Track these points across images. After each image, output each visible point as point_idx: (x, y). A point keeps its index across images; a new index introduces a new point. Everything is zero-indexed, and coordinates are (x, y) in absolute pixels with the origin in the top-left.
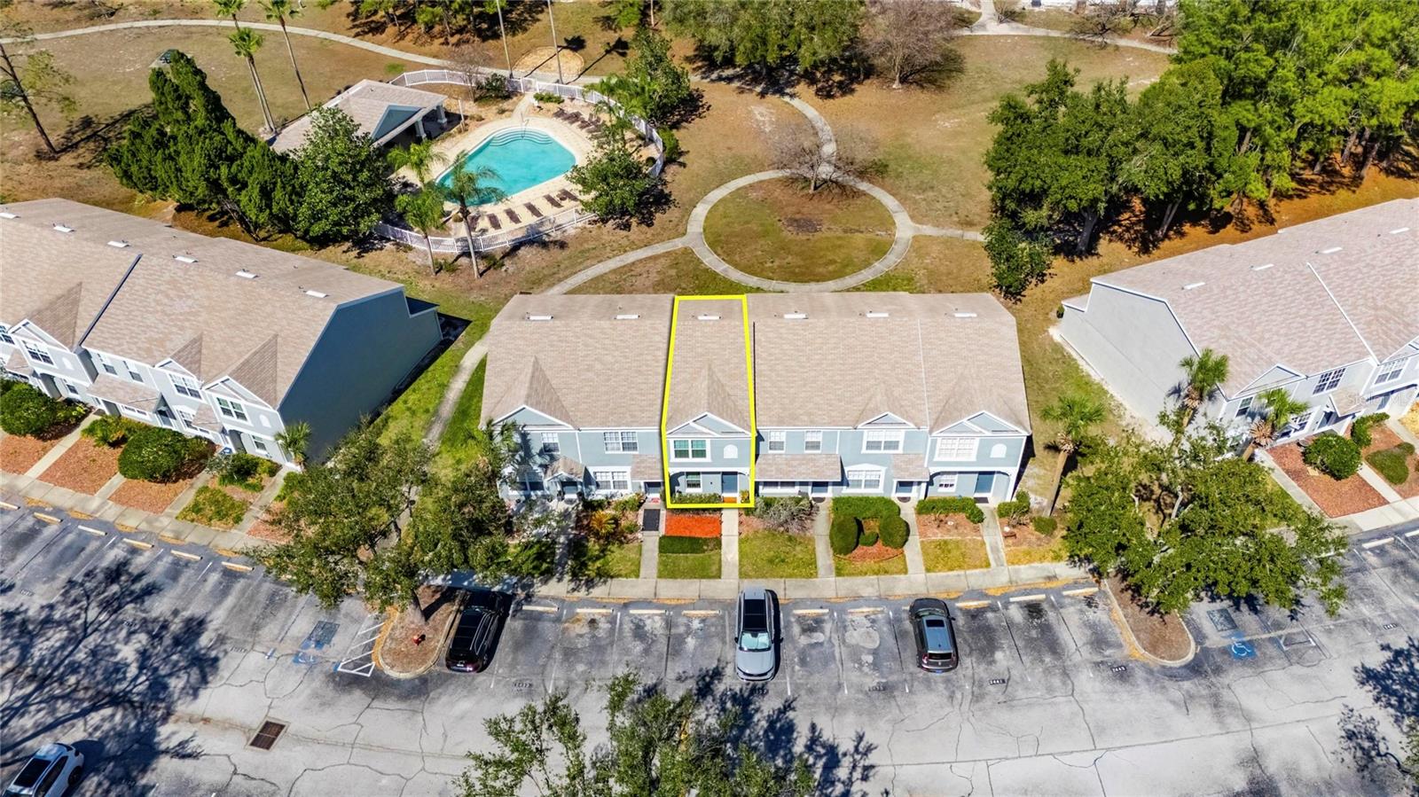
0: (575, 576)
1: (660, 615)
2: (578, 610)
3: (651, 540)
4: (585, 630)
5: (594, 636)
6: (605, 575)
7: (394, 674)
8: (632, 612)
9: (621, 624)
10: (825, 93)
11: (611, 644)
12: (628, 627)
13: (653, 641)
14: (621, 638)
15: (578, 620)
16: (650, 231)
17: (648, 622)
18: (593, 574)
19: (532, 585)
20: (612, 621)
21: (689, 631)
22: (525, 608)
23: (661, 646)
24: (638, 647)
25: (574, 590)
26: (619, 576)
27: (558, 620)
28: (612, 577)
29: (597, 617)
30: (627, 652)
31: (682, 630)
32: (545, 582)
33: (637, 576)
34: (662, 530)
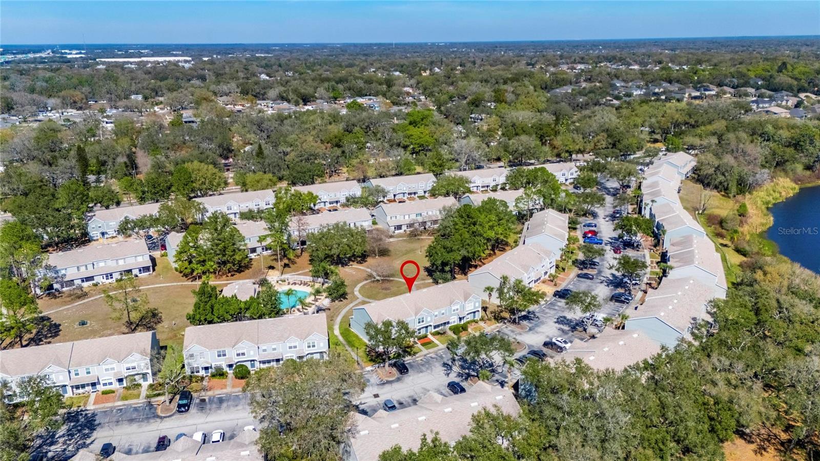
0: (410, 355)
1: (433, 354)
2: (417, 359)
3: (419, 345)
5: (424, 361)
7: (391, 379)
8: (427, 356)
10: (359, 263)
11: (429, 361)
12: (429, 358)
16: (349, 300)
18: (413, 353)
19: (402, 359)
20: (425, 358)
22: (406, 362)
23: (439, 358)
24: (435, 359)
25: (412, 357)
26: (419, 352)
27: (414, 362)
29: (421, 359)
31: (440, 355)
32: (405, 358)
33: (422, 351)
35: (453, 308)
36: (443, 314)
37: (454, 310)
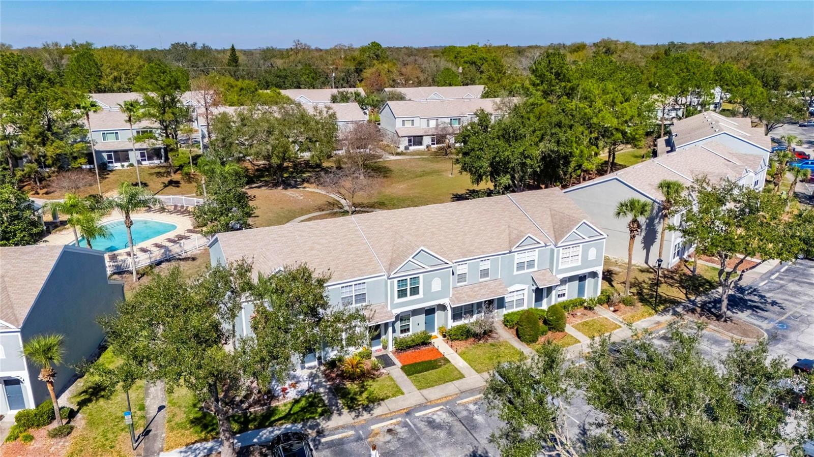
0: (351, 408)
1: (441, 410)
2: (373, 427)
3: (396, 371)
4: (388, 437)
5: (399, 439)
6: (375, 401)
8: (417, 414)
9: (415, 425)
10: (323, 185)
11: (418, 438)
12: (422, 425)
13: (450, 427)
14: (423, 433)
15: (377, 434)
17: (435, 417)
18: (366, 403)
19: (318, 424)
20: (406, 425)
21: (471, 413)
22: (323, 440)
23: (458, 427)
24: (442, 434)
25: (358, 416)
26: (388, 397)
27: (359, 439)
28: (383, 400)
29: (390, 427)
30: (436, 439)
31: (465, 413)
32: (329, 419)
33: (403, 393)
34: (399, 364)
35: (518, 258)
36: (485, 273)
37: (520, 266)
